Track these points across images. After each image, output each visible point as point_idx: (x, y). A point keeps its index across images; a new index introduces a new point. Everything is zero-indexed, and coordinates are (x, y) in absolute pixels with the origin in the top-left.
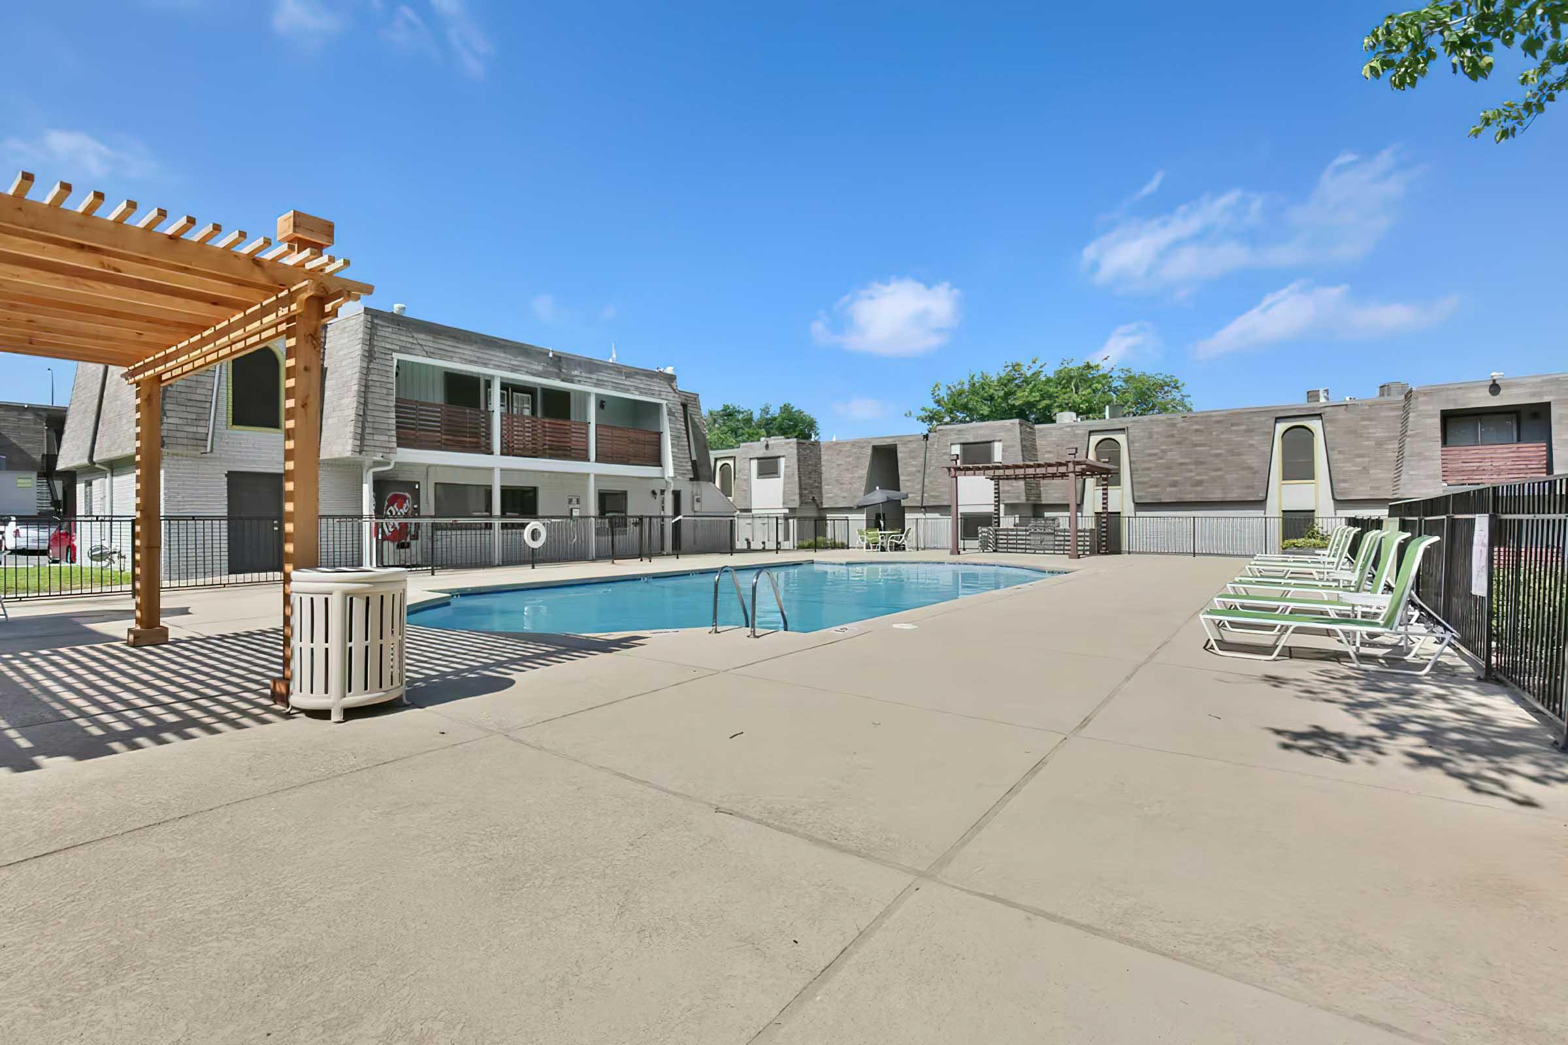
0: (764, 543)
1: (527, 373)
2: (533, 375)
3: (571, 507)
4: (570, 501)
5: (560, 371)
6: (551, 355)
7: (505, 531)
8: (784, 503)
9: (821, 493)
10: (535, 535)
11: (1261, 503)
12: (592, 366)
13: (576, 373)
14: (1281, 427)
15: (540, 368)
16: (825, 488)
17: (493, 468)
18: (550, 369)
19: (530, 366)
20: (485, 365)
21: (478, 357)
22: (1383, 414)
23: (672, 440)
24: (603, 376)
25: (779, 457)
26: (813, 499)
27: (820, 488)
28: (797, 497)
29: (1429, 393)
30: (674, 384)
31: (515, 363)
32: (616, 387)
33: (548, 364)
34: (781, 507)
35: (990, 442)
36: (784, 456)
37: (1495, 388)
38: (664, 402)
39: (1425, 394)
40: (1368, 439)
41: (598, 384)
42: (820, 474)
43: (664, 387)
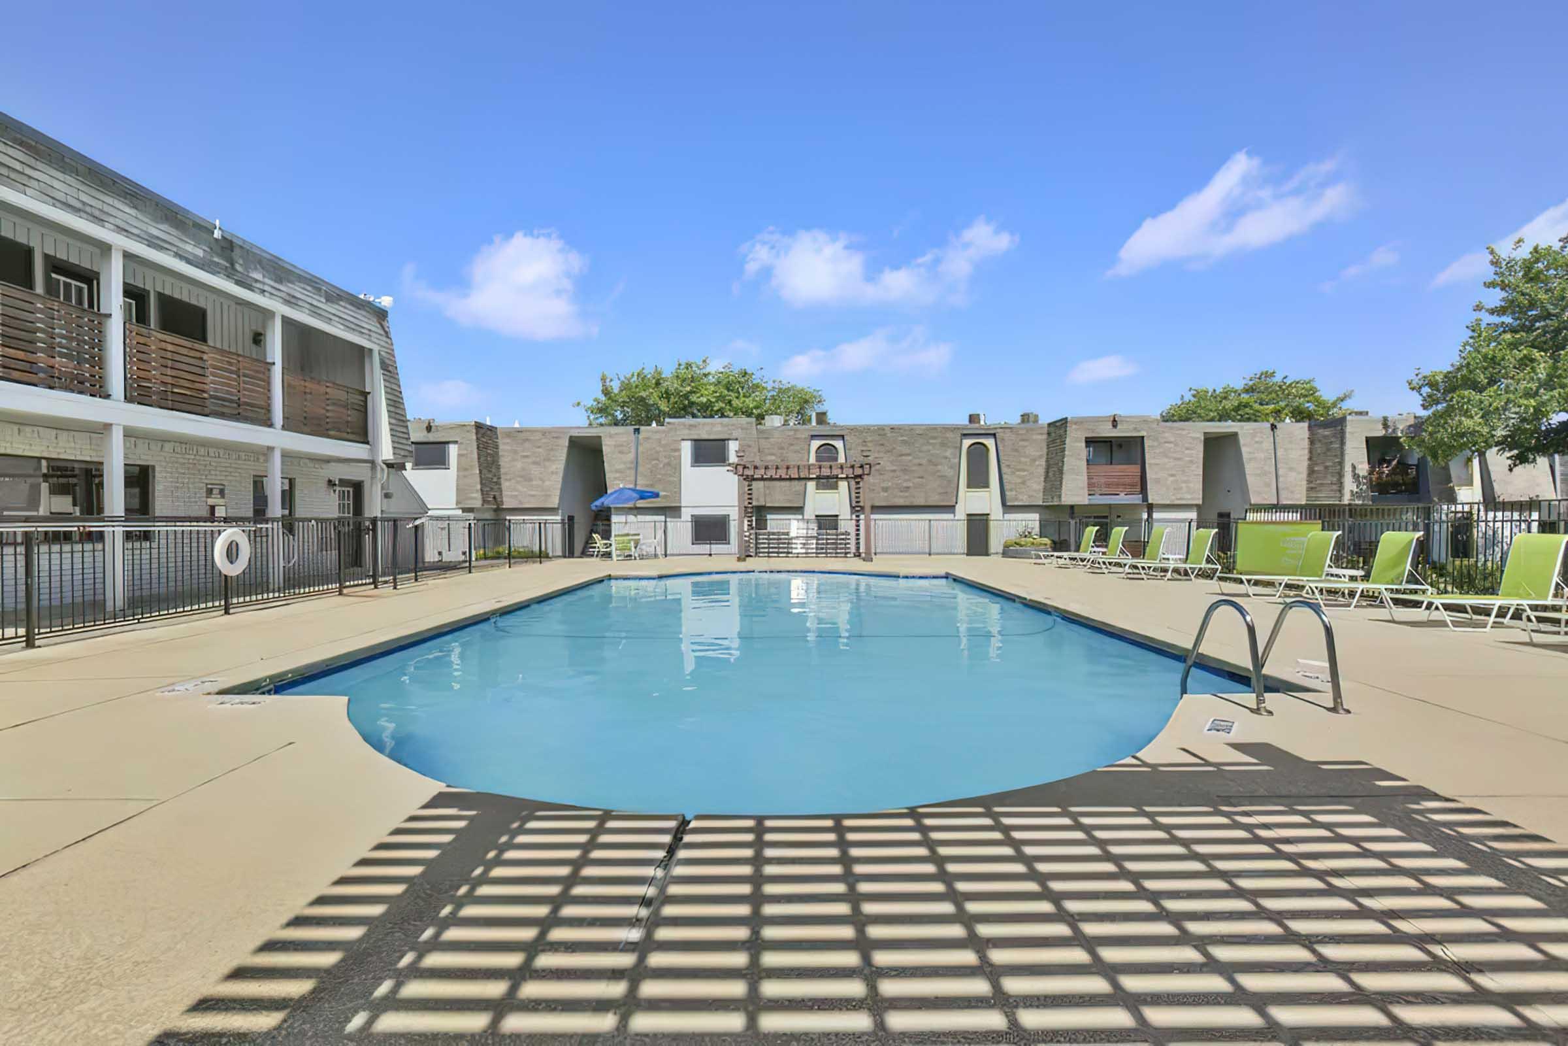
0: (440, 553)
1: (178, 255)
2: (189, 262)
3: (211, 501)
4: (210, 492)
5: (232, 265)
6: (217, 234)
7: (130, 545)
8: (458, 503)
9: (500, 490)
10: (232, 552)
11: (951, 508)
12: (280, 272)
13: (257, 276)
14: (967, 442)
15: (200, 253)
16: (505, 485)
17: (111, 425)
18: (216, 259)
19: (181, 245)
20: (99, 221)
21: (84, 203)
22: (1035, 437)
23: (388, 405)
24: (297, 290)
25: (448, 443)
26: (494, 498)
27: (498, 483)
28: (478, 495)
29: (1080, 422)
30: (385, 324)
31: (155, 232)
32: (315, 312)
33: (211, 249)
34: (454, 506)
35: (724, 440)
36: (456, 442)
37: (1115, 423)
38: (376, 348)
39: (1076, 424)
40: (1026, 457)
41: (291, 301)
42: (498, 467)
43: (371, 324)
